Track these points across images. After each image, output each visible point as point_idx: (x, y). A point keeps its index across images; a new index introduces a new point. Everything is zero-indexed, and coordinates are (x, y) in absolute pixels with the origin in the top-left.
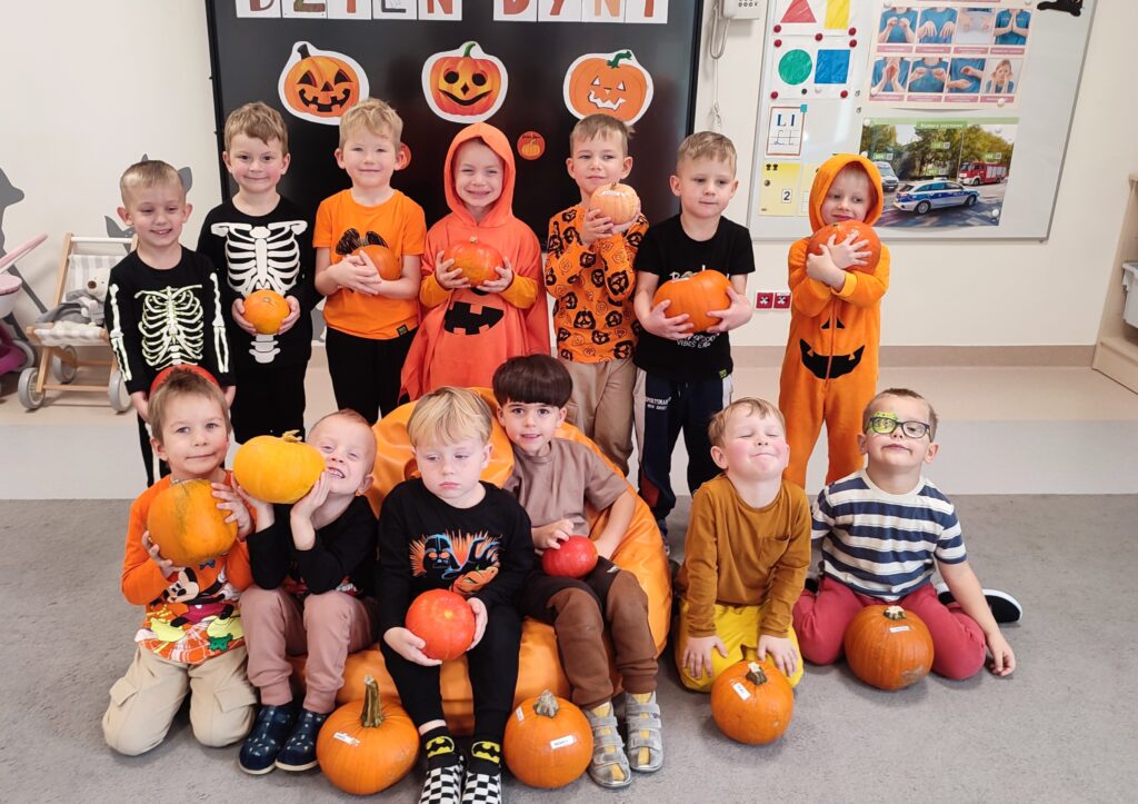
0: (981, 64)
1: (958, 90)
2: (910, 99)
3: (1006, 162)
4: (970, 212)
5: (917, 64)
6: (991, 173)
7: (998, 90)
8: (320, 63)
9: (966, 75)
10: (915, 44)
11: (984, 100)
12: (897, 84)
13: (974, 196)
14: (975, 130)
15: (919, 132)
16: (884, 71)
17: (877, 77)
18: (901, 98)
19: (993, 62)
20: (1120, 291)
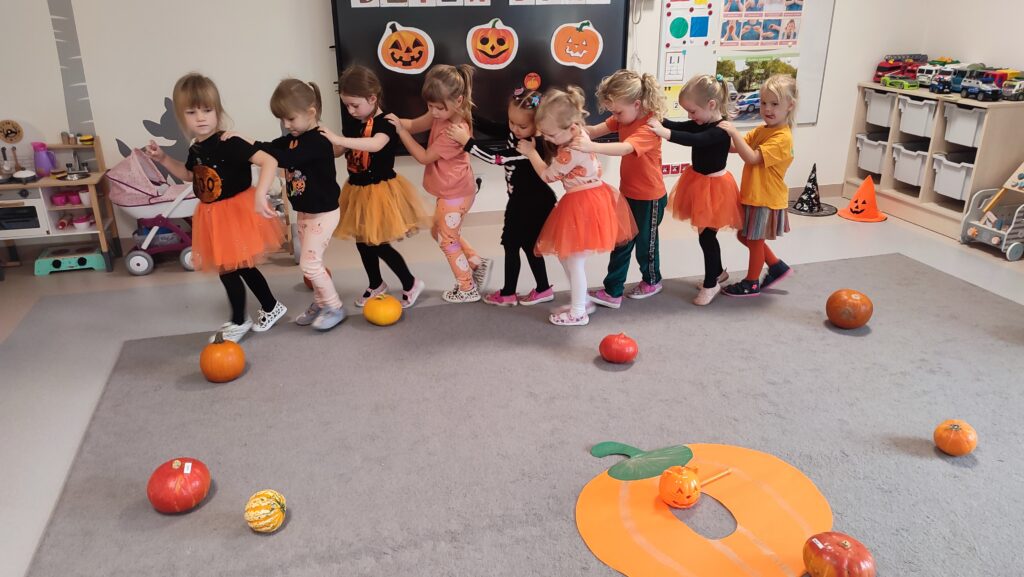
0: (779, 22)
1: (767, 38)
2: (742, 44)
5: (745, 24)
7: (788, 37)
8: (404, 35)
9: (771, 29)
10: (744, 12)
12: (736, 37)
14: (776, 61)
15: (748, 64)
16: (728, 28)
17: (724, 33)
20: (855, 150)
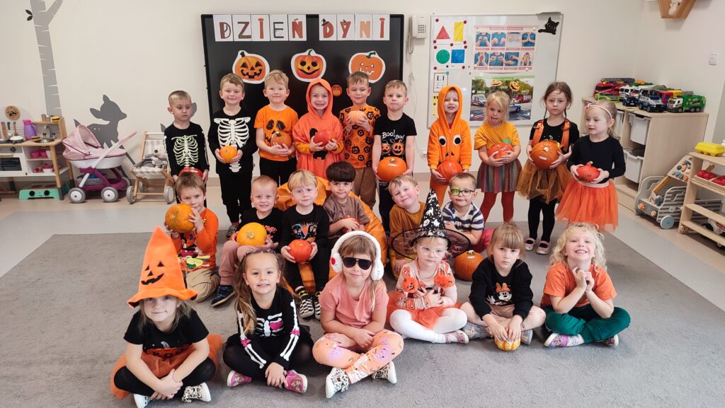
0: (517, 54)
1: (509, 65)
3: (531, 93)
4: (518, 114)
5: (491, 55)
6: (525, 98)
7: (525, 65)
8: (250, 59)
9: (511, 59)
10: (490, 47)
11: (520, 69)
12: (485, 63)
13: (519, 107)
16: (479, 58)
17: (476, 60)
18: (487, 69)
19: (522, 53)
